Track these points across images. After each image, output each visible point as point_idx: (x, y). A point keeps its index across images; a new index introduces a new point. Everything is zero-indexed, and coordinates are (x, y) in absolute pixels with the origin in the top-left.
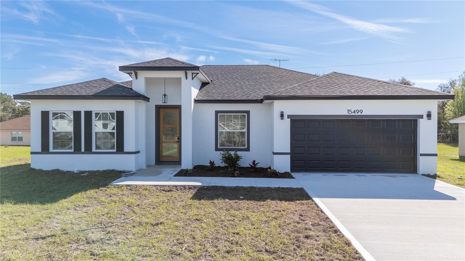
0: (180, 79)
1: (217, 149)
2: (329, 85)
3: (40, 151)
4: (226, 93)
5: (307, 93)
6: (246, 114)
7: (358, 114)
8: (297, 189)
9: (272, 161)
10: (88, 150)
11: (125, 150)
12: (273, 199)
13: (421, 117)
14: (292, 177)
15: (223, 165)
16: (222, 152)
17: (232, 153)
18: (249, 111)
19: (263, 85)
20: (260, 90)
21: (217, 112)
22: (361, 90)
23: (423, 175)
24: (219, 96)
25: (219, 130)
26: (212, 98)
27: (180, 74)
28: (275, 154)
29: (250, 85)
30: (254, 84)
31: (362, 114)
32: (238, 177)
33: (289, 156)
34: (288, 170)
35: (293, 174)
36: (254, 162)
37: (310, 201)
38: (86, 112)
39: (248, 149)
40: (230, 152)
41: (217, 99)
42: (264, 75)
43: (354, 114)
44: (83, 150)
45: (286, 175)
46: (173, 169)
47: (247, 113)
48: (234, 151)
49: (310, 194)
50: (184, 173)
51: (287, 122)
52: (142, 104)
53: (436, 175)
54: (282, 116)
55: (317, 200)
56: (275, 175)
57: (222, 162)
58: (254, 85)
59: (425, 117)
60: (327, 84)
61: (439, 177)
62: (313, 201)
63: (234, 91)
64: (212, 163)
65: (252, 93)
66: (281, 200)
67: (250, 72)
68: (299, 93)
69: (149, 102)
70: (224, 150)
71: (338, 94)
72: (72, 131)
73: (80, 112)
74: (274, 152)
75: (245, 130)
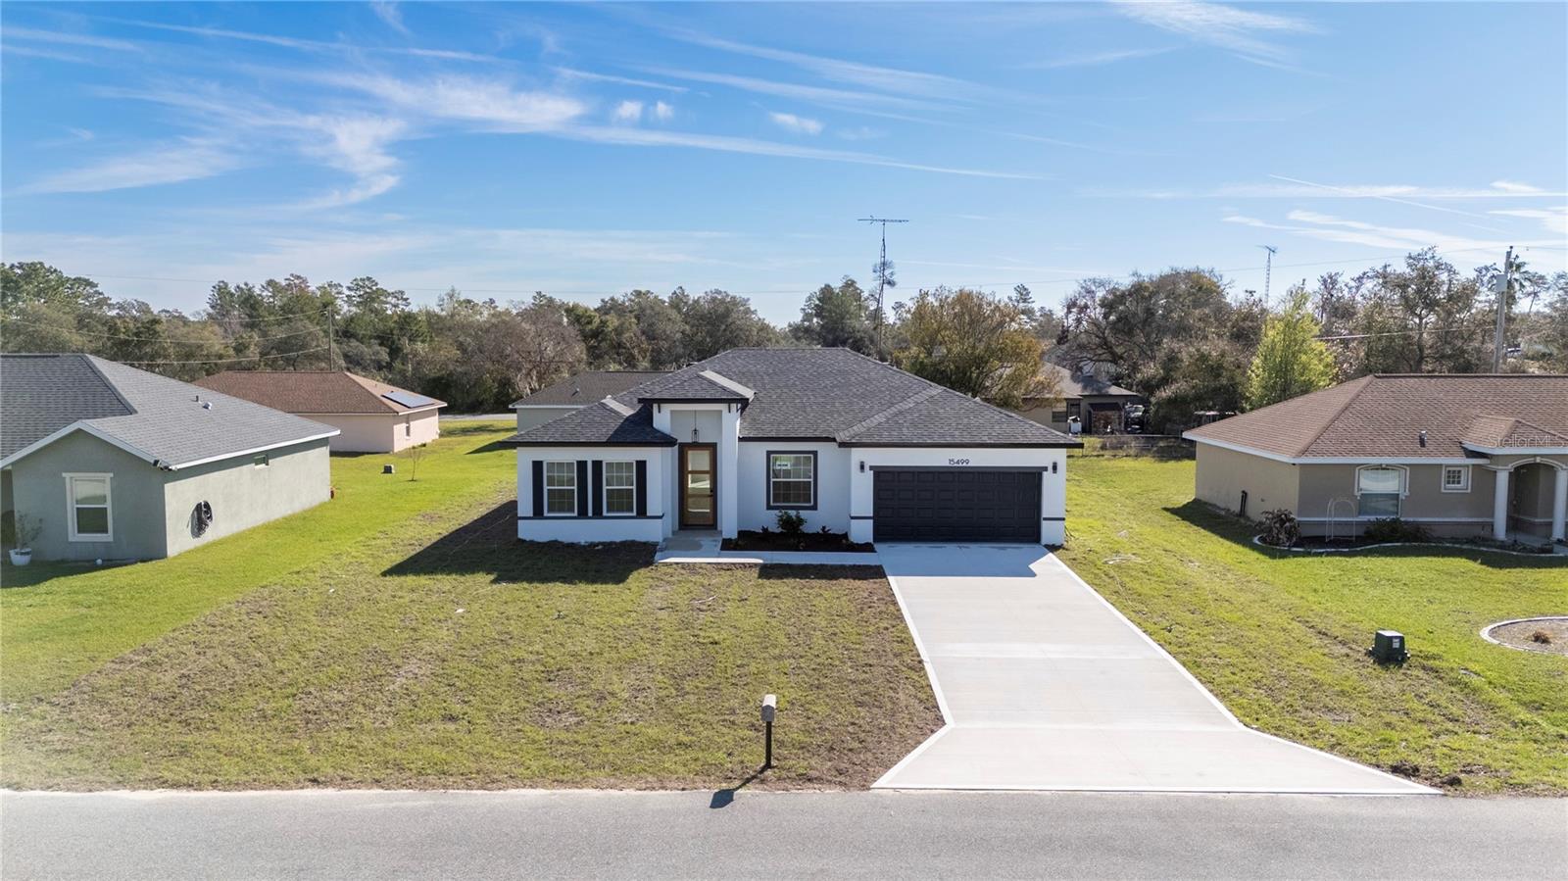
0: (721, 411)
1: (769, 507)
2: (928, 419)
3: (532, 515)
4: (782, 423)
5: (895, 439)
6: (812, 455)
8: (874, 565)
9: (849, 527)
10: (598, 514)
11: (648, 514)
12: (846, 578)
13: (1045, 469)
14: (872, 550)
15: (779, 530)
16: (777, 512)
17: (793, 513)
18: (817, 452)
19: (837, 404)
20: (832, 416)
21: (769, 453)
22: (969, 431)
23: (1046, 545)
24: (773, 428)
25: (773, 480)
26: (762, 433)
27: (723, 407)
28: (853, 518)
29: (818, 404)
30: (823, 400)
31: (969, 465)
32: (804, 550)
33: (872, 521)
34: (870, 540)
35: (873, 546)
36: (824, 528)
37: (883, 580)
38: (594, 463)
39: (814, 507)
40: (789, 512)
41: (770, 436)
42: (840, 378)
43: (957, 465)
44: (590, 514)
45: (867, 548)
46: (711, 539)
47: (814, 454)
48: (795, 510)
49: (886, 570)
50: (728, 546)
51: (869, 475)
52: (668, 448)
53: (1062, 545)
54: (862, 467)
55: (891, 579)
56: (852, 547)
57: (778, 527)
58: (823, 404)
59: (1050, 469)
61: (1064, 548)
62: (886, 579)
63: (793, 417)
64: (765, 530)
65: (820, 421)
66: (854, 579)
67: (815, 368)
68: (885, 439)
69: (676, 444)
70: (781, 508)
71: (936, 440)
72: (575, 488)
73: (586, 462)
74: (852, 515)
75: (812, 480)
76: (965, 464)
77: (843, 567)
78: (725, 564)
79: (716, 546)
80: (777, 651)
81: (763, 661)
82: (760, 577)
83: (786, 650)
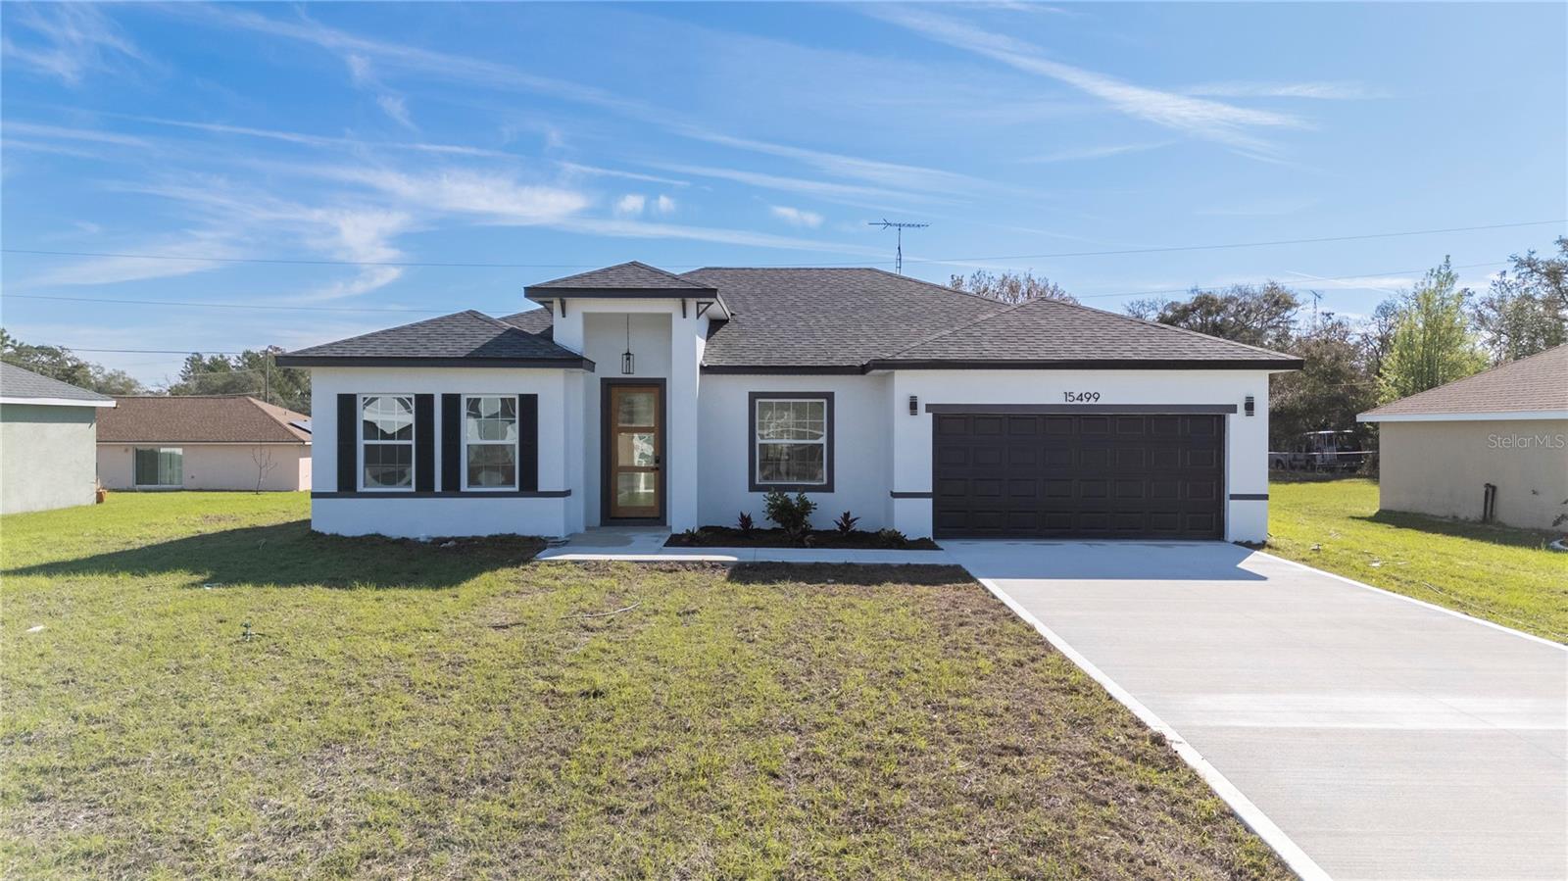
0: (670, 316)
1: (753, 487)
2: (1023, 331)
3: (334, 489)
4: (774, 349)
5: (971, 355)
6: (825, 401)
7: (1089, 403)
8: (948, 566)
9: (889, 513)
10: (452, 488)
11: (541, 489)
12: (897, 582)
13: (1233, 409)
14: (936, 548)
15: (770, 524)
16: (766, 494)
17: (793, 496)
18: (833, 393)
19: (864, 328)
20: (857, 341)
21: (753, 397)
22: (1097, 345)
23: (1236, 543)
24: (759, 355)
25: (759, 441)
26: (742, 360)
27: (669, 306)
28: (895, 495)
29: (833, 327)
30: (840, 323)
31: (1099, 402)
33: (930, 500)
34: (928, 534)
35: (938, 543)
36: (847, 515)
37: (971, 584)
38: (446, 398)
39: (829, 488)
40: (786, 494)
41: (753, 364)
42: (866, 299)
43: (1079, 402)
44: (438, 488)
45: (922, 544)
46: (653, 534)
47: (827, 398)
48: (796, 491)
49: (972, 573)
50: (677, 541)
51: (926, 420)
52: (579, 375)
53: (1264, 542)
54: (913, 406)
55: (985, 582)
56: (896, 541)
57: (768, 519)
58: (841, 328)
59: (1241, 409)
60: (1019, 331)
61: (1270, 547)
62: (979, 583)
63: (792, 342)
64: (746, 520)
65: (838, 347)
67: (827, 288)
68: (953, 355)
69: (593, 371)
70: (773, 489)
71: (1043, 355)
72: (412, 442)
73: (432, 396)
74: (895, 491)
75: (823, 440)
76: (1092, 401)
77: (886, 567)
78: (667, 562)
79: (657, 541)
80: (753, 713)
81: (711, 738)
82: (730, 579)
83: (775, 711)
